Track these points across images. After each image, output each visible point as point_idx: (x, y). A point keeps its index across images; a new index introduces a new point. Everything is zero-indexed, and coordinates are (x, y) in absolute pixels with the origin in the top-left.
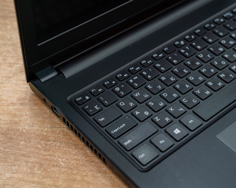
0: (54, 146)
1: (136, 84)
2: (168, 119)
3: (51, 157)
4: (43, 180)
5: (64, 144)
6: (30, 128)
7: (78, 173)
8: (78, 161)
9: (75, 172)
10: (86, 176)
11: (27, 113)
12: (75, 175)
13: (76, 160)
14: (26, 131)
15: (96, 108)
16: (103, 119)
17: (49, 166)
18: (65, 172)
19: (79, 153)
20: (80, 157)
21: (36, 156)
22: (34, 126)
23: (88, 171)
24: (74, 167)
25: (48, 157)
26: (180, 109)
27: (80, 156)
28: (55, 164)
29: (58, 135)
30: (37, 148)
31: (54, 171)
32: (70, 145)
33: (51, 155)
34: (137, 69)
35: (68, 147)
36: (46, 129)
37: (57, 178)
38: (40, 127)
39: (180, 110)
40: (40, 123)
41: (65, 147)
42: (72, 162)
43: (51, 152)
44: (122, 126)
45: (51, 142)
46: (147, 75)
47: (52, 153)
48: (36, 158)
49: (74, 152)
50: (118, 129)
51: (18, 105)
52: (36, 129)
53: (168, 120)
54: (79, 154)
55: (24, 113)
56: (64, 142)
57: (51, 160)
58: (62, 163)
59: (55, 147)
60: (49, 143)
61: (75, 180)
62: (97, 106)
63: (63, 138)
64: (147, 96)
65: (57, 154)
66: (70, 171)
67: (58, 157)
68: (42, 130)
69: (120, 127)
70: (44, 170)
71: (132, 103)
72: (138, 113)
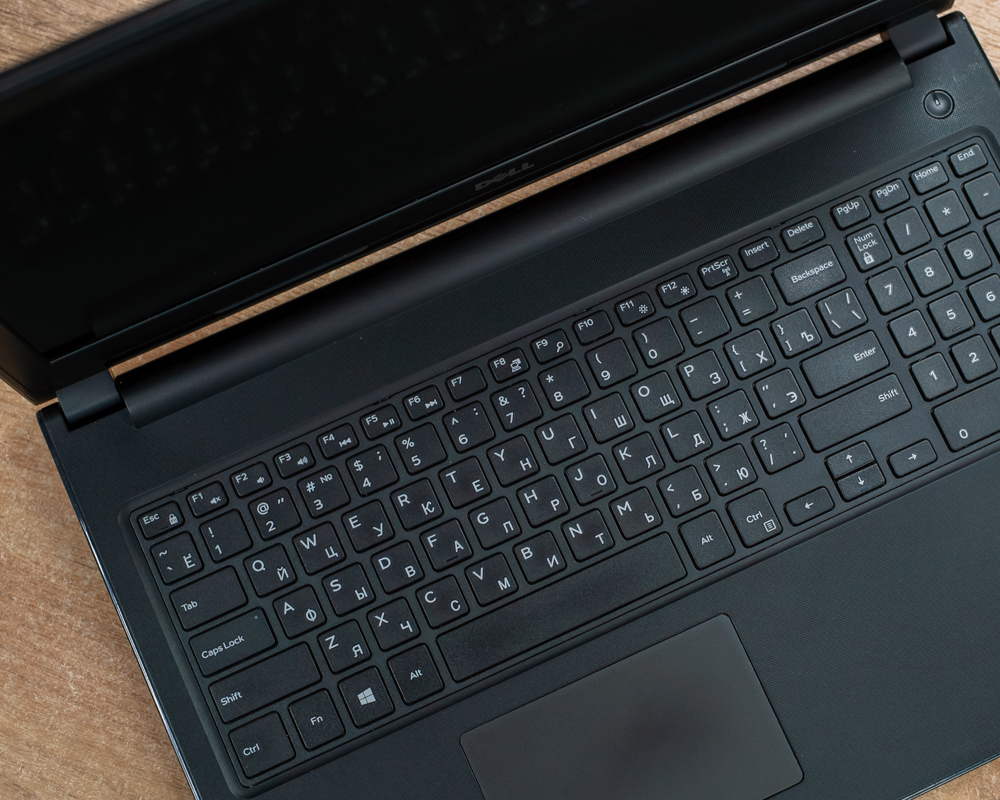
0: (65, 626)
1: (320, 503)
2: (360, 649)
3: (52, 661)
4: (17, 725)
5: (92, 627)
6: (19, 551)
7: (104, 726)
8: (115, 690)
9: (97, 721)
10: (122, 740)
11: (23, 495)
12: (96, 730)
13: (109, 684)
14: (6, 559)
15: (187, 563)
16: (192, 605)
17: (40, 687)
18: (73, 715)
19: (123, 668)
20: (122, 679)
21: (14, 648)
22: (31, 548)
23: (130, 727)
24: (98, 706)
25: (45, 659)
26: (405, 625)
27: (122, 675)
28: (54, 685)
29: (85, 592)
30: (23, 623)
31: (48, 706)
32: (108, 634)
33: (51, 655)
34: (344, 443)
35: (100, 641)
36: (58, 565)
37: (51, 728)
38: (45, 554)
39: (403, 628)
40: (48, 539)
41: (92, 639)
42: (99, 690)
43: (54, 643)
44: (235, 642)
45: (62, 613)
46: (363, 474)
47: (57, 649)
48: (14, 654)
49: (112, 660)
50: (220, 649)
51: (5, 459)
52: (33, 558)
53: (358, 653)
54: (120, 670)
55: (14, 493)
56: (96, 620)
57: (48, 670)
58: (72, 688)
59: (67, 630)
60: (55, 614)
61: (91, 745)
62: (190, 556)
63: (94, 608)
64: (334, 554)
65: (69, 655)
66: (87, 715)
67: (68, 664)
68: (48, 566)
69: (227, 645)
70: (26, 695)
71: (284, 570)
72: (291, 608)
